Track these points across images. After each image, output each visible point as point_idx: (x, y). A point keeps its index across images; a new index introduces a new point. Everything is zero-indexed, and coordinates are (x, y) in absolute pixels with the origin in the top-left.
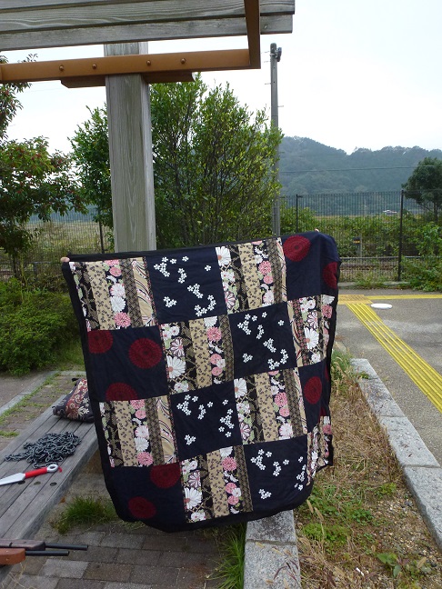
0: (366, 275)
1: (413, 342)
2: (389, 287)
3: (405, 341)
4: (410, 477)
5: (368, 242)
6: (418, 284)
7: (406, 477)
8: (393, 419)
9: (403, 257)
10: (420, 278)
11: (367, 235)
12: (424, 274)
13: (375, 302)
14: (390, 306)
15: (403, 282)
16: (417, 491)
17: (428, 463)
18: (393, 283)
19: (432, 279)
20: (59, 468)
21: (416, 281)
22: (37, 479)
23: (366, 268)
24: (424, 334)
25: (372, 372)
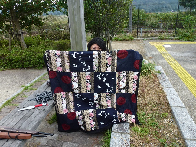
0: (163, 35)
1: (178, 60)
2: (171, 39)
3: (175, 59)
4: (173, 111)
5: (164, 23)
6: (181, 38)
7: (172, 110)
8: (169, 89)
9: (177, 28)
10: (183, 36)
11: (164, 20)
12: (184, 34)
13: (165, 44)
14: (171, 46)
15: (176, 37)
16: (176, 116)
17: (181, 106)
18: (172, 38)
19: (187, 36)
20: (47, 104)
21: (181, 37)
22: (39, 108)
23: (163, 32)
24: (182, 57)
25: (162, 71)
